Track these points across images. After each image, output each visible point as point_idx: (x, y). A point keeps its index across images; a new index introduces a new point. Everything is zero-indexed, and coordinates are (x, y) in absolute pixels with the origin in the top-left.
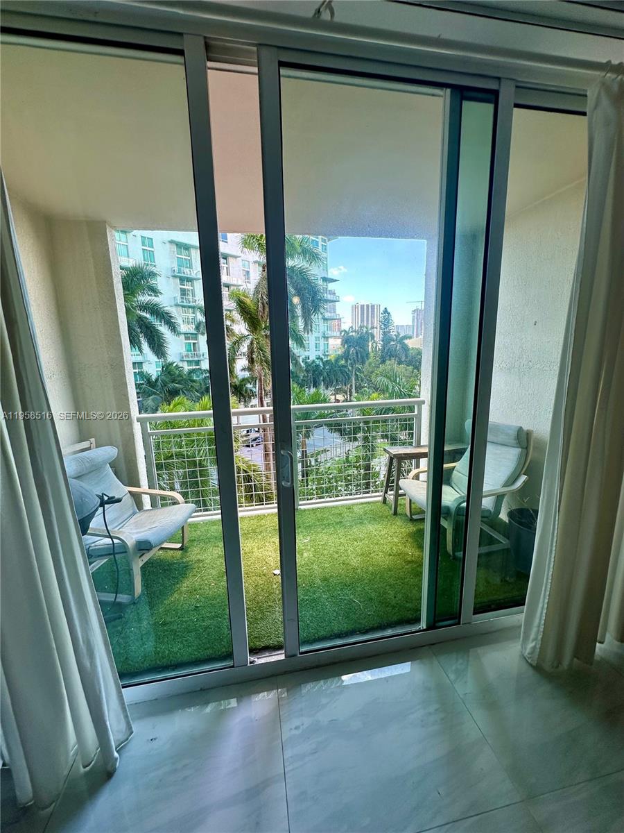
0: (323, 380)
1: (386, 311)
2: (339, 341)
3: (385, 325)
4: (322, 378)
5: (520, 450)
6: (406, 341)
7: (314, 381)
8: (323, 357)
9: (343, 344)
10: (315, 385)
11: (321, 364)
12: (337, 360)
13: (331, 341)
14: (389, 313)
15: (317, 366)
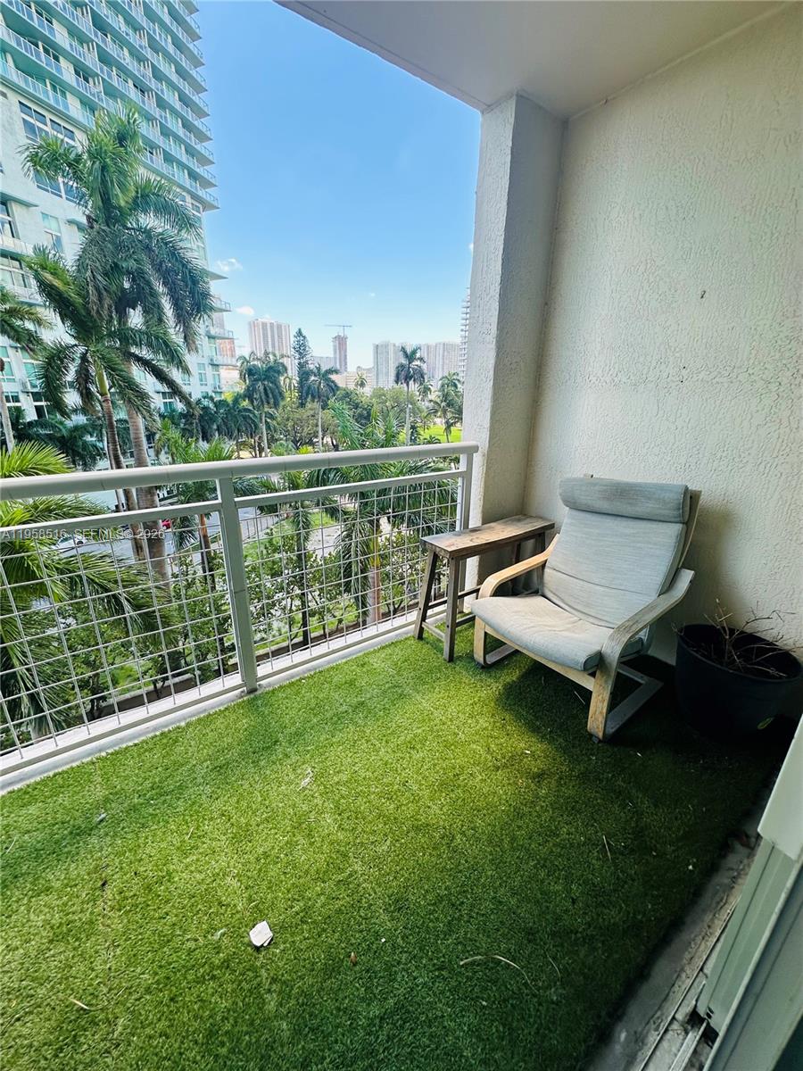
0: (218, 429)
1: (300, 333)
2: (236, 374)
3: (300, 354)
4: (215, 427)
5: (681, 525)
6: (333, 377)
7: (202, 430)
8: (213, 395)
9: (242, 377)
10: (206, 438)
11: (211, 406)
12: (236, 401)
13: (223, 372)
14: (304, 337)
15: (205, 409)
